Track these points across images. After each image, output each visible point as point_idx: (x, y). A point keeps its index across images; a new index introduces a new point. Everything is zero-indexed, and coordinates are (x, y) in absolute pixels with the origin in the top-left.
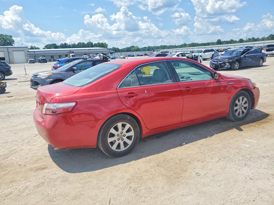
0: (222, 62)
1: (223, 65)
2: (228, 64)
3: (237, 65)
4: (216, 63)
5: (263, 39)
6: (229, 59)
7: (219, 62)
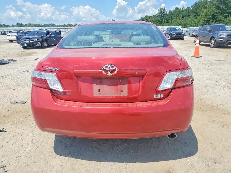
0: (34, 41)
1: (35, 43)
2: (39, 43)
3: (45, 44)
4: (28, 42)
5: (13, 26)
6: (39, 38)
7: (31, 41)
